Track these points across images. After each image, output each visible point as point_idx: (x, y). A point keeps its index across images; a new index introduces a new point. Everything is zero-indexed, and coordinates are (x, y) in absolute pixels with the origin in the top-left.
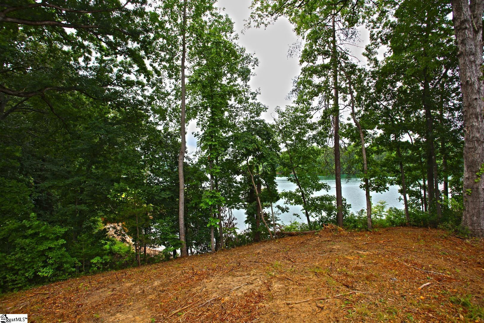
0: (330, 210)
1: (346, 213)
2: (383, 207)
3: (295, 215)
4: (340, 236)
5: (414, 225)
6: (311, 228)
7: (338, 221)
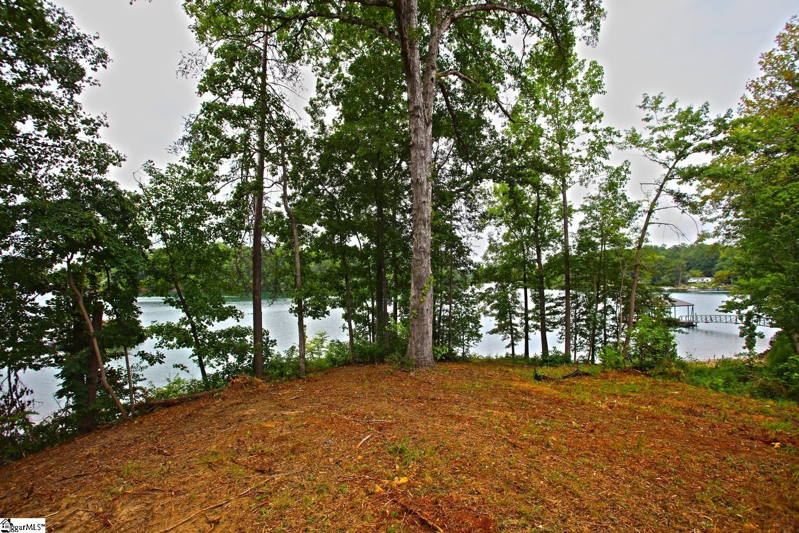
0: (241, 353)
1: (269, 353)
2: (322, 341)
3: (177, 366)
4: (258, 392)
5: (360, 363)
6: (207, 386)
7: (255, 369)
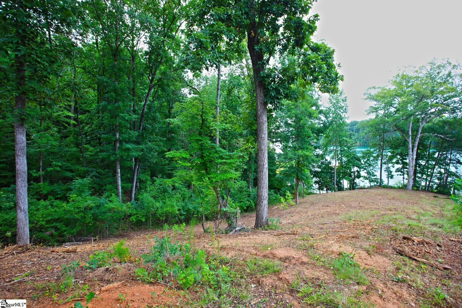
0: (377, 182)
1: (383, 183)
6: (371, 187)
7: (380, 186)
